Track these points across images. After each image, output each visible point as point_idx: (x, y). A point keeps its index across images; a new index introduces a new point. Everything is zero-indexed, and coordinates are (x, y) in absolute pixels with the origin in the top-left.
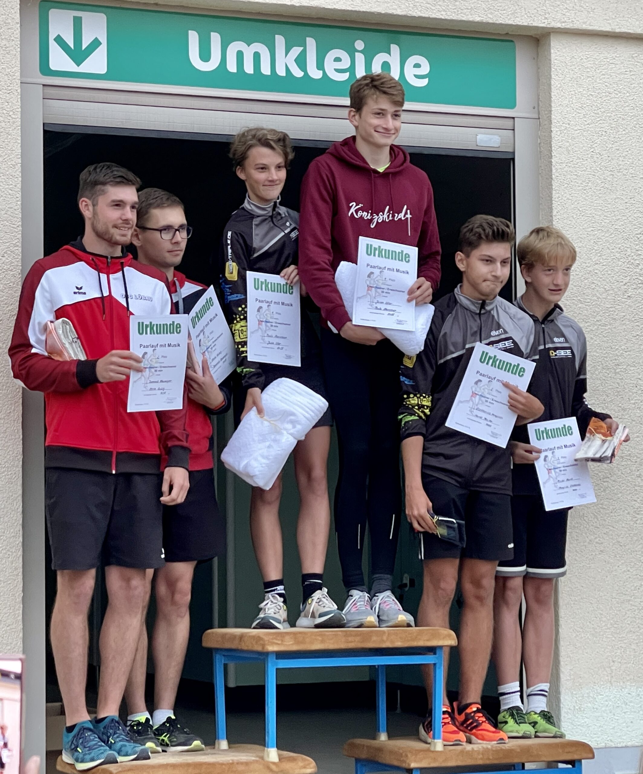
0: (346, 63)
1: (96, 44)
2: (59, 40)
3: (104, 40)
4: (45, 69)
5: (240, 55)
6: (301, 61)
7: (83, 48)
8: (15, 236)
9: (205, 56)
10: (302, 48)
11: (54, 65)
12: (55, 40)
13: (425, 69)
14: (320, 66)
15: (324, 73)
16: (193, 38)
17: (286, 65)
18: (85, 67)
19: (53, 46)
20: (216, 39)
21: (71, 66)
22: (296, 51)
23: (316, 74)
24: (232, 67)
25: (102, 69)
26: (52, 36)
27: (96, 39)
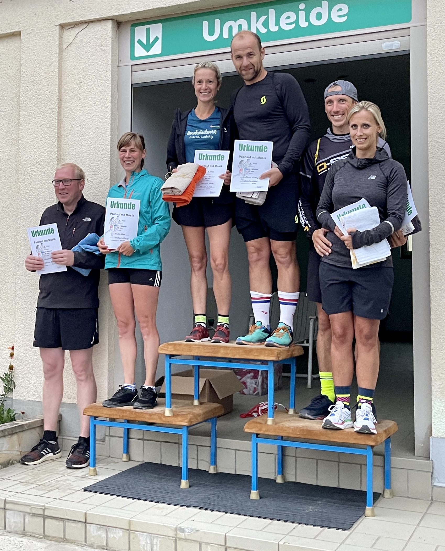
0: (293, 18)
1: (157, 39)
2: (140, 42)
3: (160, 37)
4: (133, 57)
5: (231, 28)
6: (266, 24)
8: (107, 141)
9: (211, 33)
10: (266, 16)
11: (136, 55)
12: (138, 42)
13: (346, 9)
14: (277, 23)
15: (280, 27)
16: (206, 24)
17: (257, 28)
18: (151, 52)
19: (136, 44)
20: (217, 22)
21: (145, 53)
22: (263, 18)
23: (274, 28)
24: (226, 36)
25: (159, 51)
26: (136, 40)
27: (157, 37)
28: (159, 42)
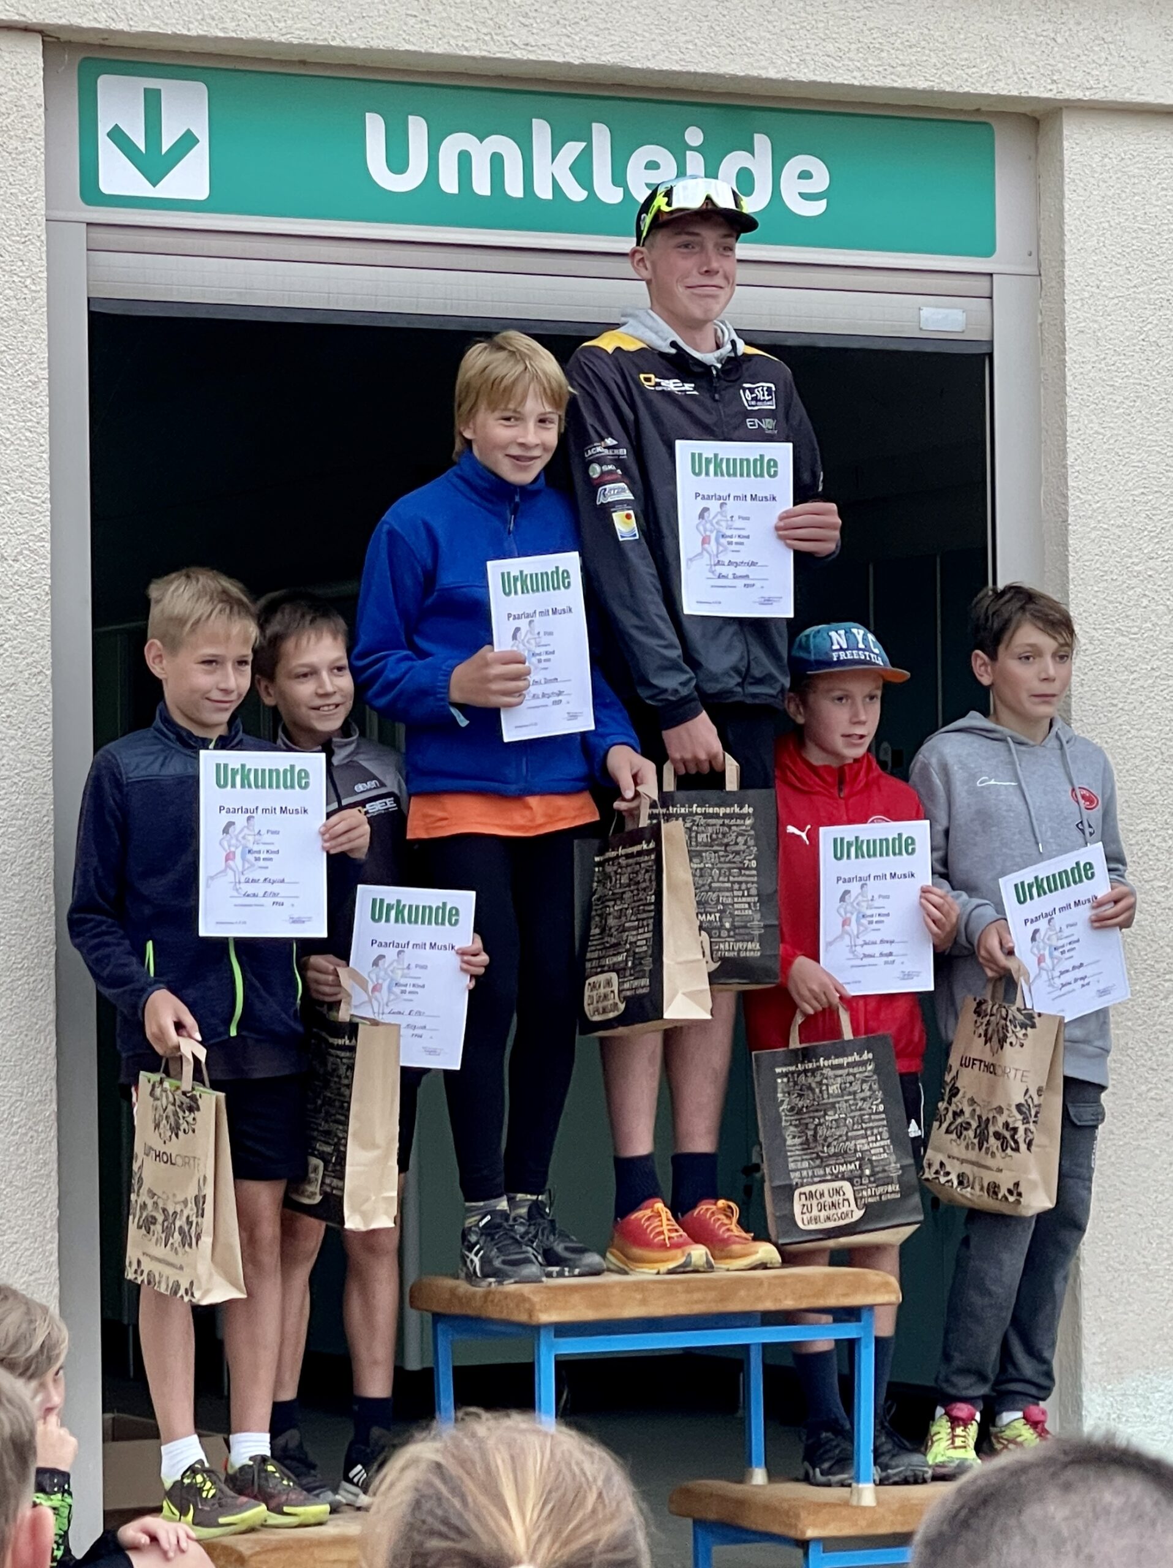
1: (188, 141)
2: (117, 136)
3: (202, 133)
4: (91, 193)
5: (465, 159)
6: (582, 170)
7: (163, 152)
8: (38, 521)
9: (398, 162)
10: (584, 144)
11: (107, 186)
12: (109, 135)
13: (821, 180)
14: (619, 178)
15: (627, 192)
16: (375, 127)
17: (553, 177)
18: (167, 188)
19: (106, 144)
20: (417, 129)
21: (141, 187)
22: (572, 150)
23: (610, 194)
24: (449, 183)
25: (201, 191)
26: (103, 129)
27: (189, 132)
28: (199, 157)
